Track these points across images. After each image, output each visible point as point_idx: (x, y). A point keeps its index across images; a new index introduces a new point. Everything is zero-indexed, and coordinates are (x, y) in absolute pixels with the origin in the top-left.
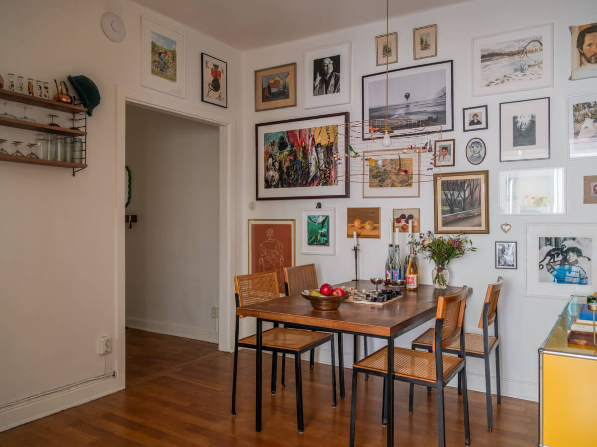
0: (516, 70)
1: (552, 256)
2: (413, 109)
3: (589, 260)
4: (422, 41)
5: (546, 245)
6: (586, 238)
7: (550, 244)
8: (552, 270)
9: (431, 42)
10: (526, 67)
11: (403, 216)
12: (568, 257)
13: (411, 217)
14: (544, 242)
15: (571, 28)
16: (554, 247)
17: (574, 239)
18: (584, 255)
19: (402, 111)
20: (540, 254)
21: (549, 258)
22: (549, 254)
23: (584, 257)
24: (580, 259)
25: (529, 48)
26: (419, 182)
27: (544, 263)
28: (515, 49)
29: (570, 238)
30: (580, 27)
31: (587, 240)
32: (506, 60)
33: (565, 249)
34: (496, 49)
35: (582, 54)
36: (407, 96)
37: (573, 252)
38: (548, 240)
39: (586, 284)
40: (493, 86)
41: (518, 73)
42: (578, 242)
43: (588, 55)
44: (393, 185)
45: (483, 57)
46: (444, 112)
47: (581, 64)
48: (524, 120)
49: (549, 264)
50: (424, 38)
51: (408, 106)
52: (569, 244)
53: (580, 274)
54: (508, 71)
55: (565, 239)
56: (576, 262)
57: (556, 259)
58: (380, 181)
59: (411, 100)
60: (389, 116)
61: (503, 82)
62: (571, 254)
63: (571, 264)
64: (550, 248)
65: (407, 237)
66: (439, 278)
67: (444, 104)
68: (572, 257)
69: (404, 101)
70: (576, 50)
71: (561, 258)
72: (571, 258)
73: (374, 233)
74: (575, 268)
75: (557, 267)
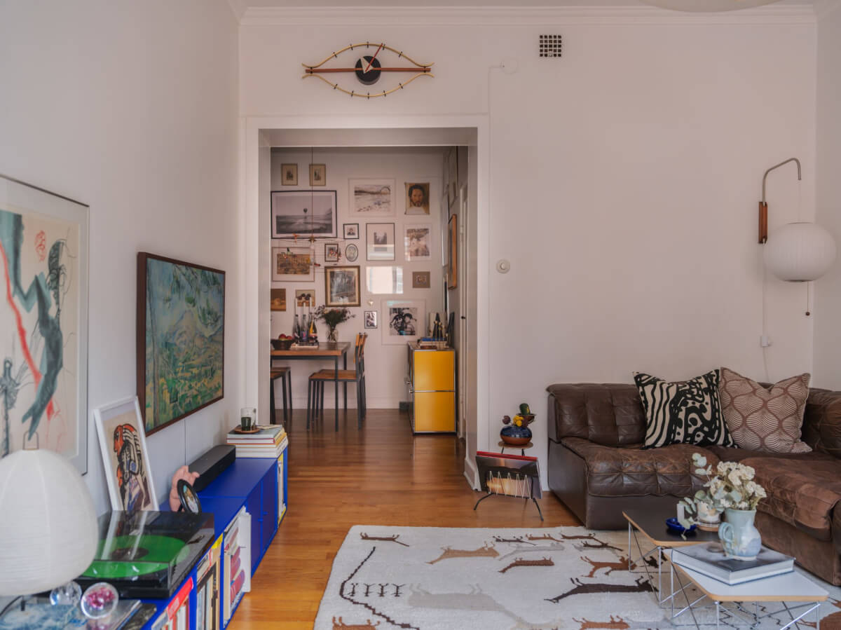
0: (375, 204)
1: (397, 320)
2: (309, 220)
3: (416, 320)
4: (316, 174)
6: (414, 308)
8: (397, 328)
9: (322, 176)
10: (381, 203)
11: (303, 295)
12: (405, 319)
13: (309, 296)
14: (392, 311)
15: (405, 184)
16: (398, 314)
17: (408, 309)
19: (302, 221)
21: (395, 320)
22: (395, 318)
23: (413, 319)
24: (411, 321)
25: (383, 191)
26: (314, 272)
28: (375, 190)
30: (410, 184)
32: (370, 197)
33: (403, 315)
34: (363, 188)
35: (411, 200)
36: (305, 211)
37: (408, 316)
38: (395, 309)
39: (415, 334)
40: (361, 213)
41: (377, 206)
43: (415, 201)
44: (295, 273)
45: (356, 192)
46: (330, 225)
47: (411, 206)
48: (380, 236)
49: (395, 324)
50: (317, 172)
51: (306, 218)
52: (406, 312)
53: (411, 329)
54: (371, 203)
55: (404, 309)
56: (409, 322)
57: (399, 321)
58: (285, 269)
59: (309, 213)
60: (292, 223)
61: (368, 210)
63: (407, 324)
64: (395, 314)
65: (306, 310)
66: (331, 336)
67: (331, 219)
68: (407, 319)
69: (302, 213)
70: (408, 197)
71: (401, 320)
73: (282, 307)
74: (409, 326)
75: (399, 326)
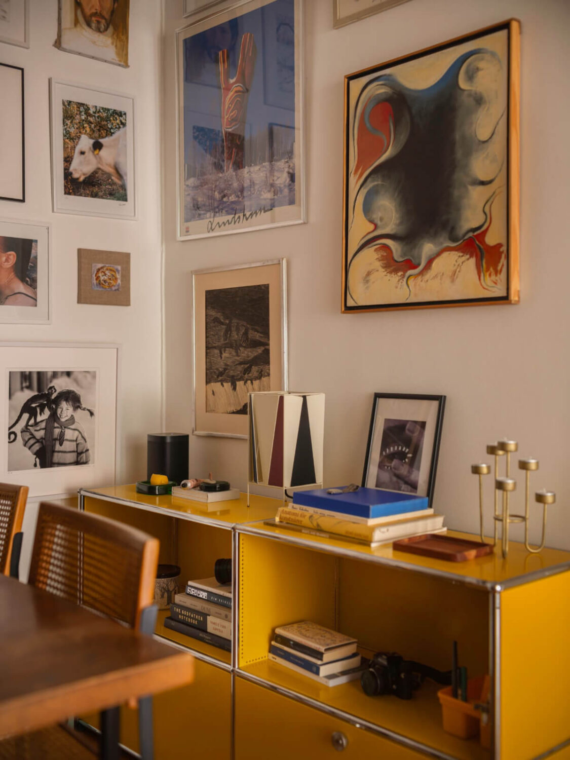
1: (33, 413)
3: (92, 414)
5: (22, 389)
6: (88, 372)
7: (30, 387)
8: (32, 441)
12: (59, 411)
14: (17, 382)
16: (36, 393)
17: (68, 374)
18: (83, 406)
20: (11, 408)
21: (26, 416)
22: (27, 408)
23: (84, 409)
24: (79, 415)
27: (18, 429)
29: (62, 373)
31: (88, 376)
33: (53, 397)
37: (67, 400)
38: (26, 377)
39: (86, 463)
42: (76, 381)
47: (76, 25)
49: (26, 430)
52: (61, 385)
53: (77, 445)
55: (55, 375)
56: (72, 420)
57: (39, 419)
62: (64, 405)
63: (64, 426)
64: (28, 394)
68: (66, 410)
71: (47, 413)
72: (64, 415)
74: (69, 434)
75: (40, 434)
